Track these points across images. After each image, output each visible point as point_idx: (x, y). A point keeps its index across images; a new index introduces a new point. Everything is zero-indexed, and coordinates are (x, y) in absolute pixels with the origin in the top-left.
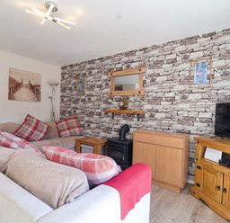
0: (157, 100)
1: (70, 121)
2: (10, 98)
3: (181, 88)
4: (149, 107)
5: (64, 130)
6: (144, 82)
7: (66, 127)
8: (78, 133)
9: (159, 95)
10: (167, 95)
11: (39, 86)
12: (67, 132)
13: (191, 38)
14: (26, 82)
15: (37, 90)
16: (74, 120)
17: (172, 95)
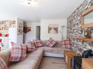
1: (67, 41)
2: (48, 33)
5: (63, 45)
7: (64, 44)
8: (69, 47)
11: (58, 28)
12: (64, 46)
14: (53, 27)
15: (57, 29)
16: (68, 41)
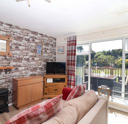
0: (19, 60)
3: (32, 54)
4: (15, 63)
6: (11, 47)
9: (21, 57)
10: (25, 57)
13: (36, 32)
17: (27, 57)
